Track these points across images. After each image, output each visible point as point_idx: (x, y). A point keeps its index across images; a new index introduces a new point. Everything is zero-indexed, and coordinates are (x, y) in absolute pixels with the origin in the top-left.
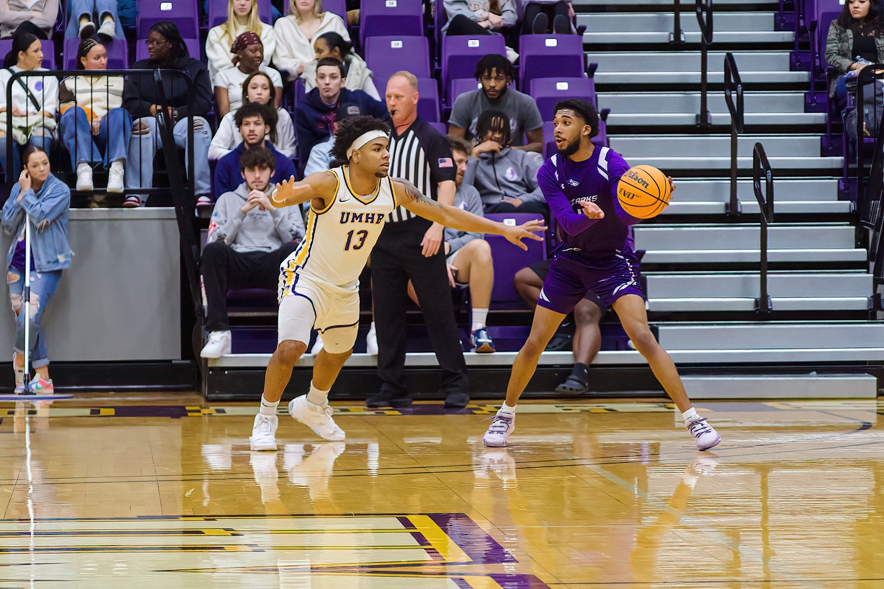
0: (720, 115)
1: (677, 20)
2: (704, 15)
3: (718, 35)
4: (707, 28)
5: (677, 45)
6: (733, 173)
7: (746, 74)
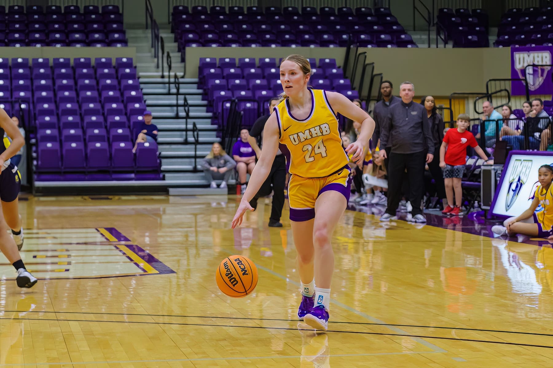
0: (182, 114)
1: (169, 87)
2: (177, 85)
3: (181, 91)
4: (178, 89)
5: (169, 94)
6: (186, 130)
7: (190, 102)
